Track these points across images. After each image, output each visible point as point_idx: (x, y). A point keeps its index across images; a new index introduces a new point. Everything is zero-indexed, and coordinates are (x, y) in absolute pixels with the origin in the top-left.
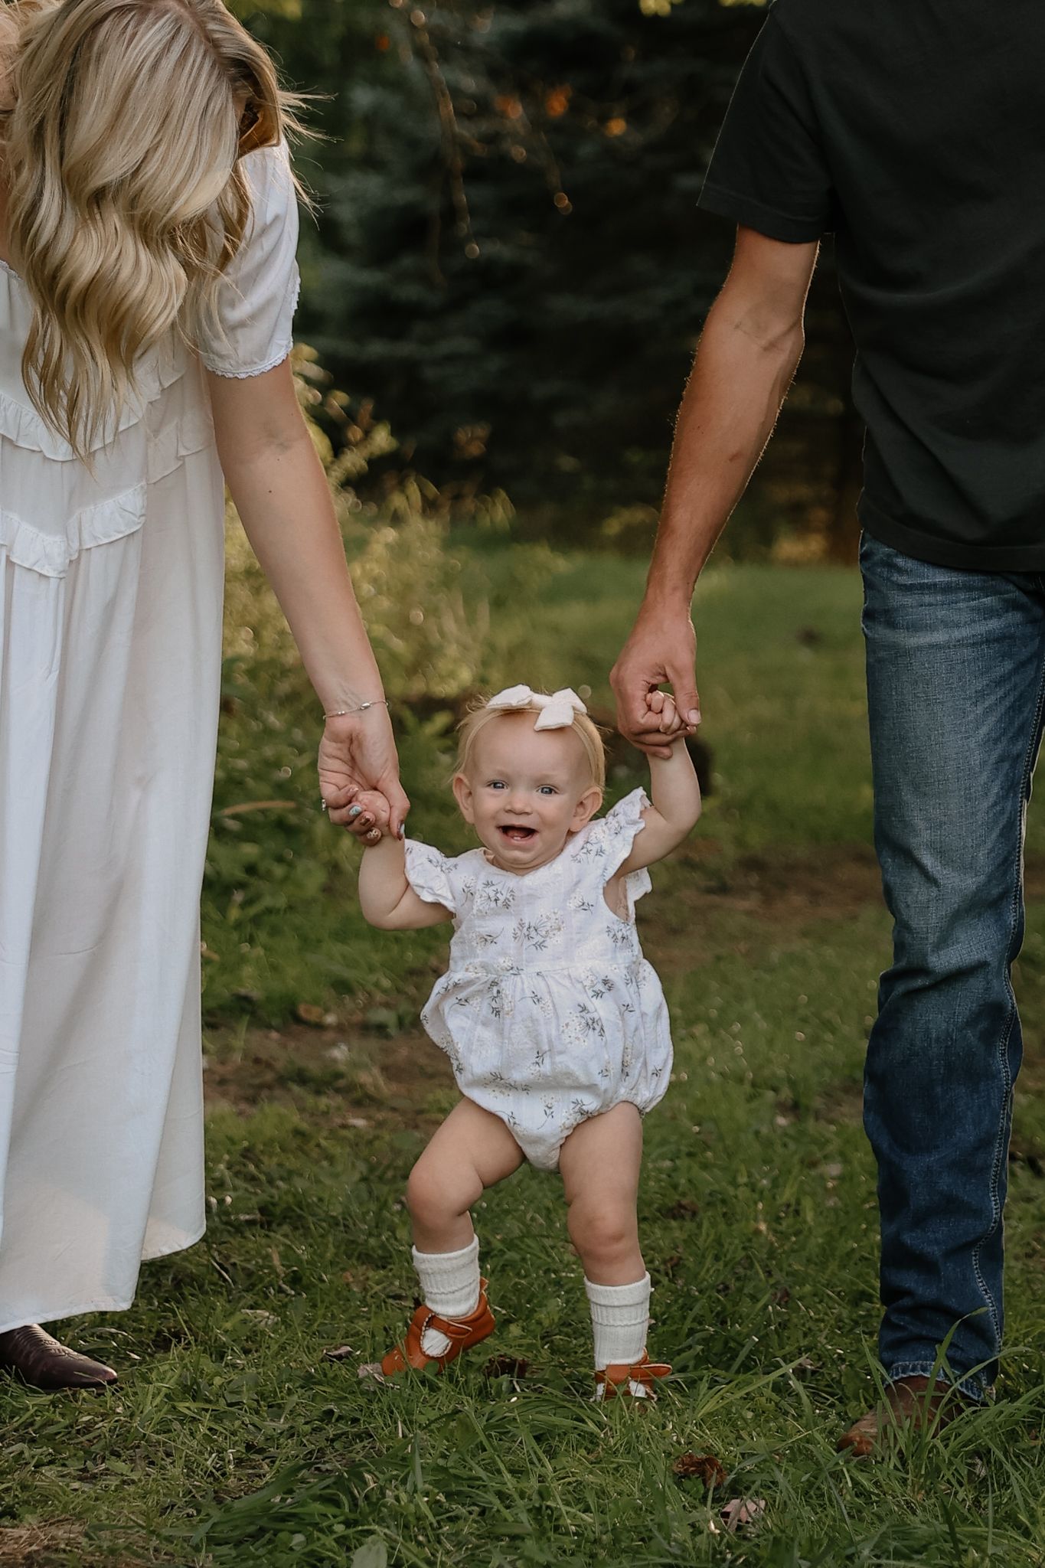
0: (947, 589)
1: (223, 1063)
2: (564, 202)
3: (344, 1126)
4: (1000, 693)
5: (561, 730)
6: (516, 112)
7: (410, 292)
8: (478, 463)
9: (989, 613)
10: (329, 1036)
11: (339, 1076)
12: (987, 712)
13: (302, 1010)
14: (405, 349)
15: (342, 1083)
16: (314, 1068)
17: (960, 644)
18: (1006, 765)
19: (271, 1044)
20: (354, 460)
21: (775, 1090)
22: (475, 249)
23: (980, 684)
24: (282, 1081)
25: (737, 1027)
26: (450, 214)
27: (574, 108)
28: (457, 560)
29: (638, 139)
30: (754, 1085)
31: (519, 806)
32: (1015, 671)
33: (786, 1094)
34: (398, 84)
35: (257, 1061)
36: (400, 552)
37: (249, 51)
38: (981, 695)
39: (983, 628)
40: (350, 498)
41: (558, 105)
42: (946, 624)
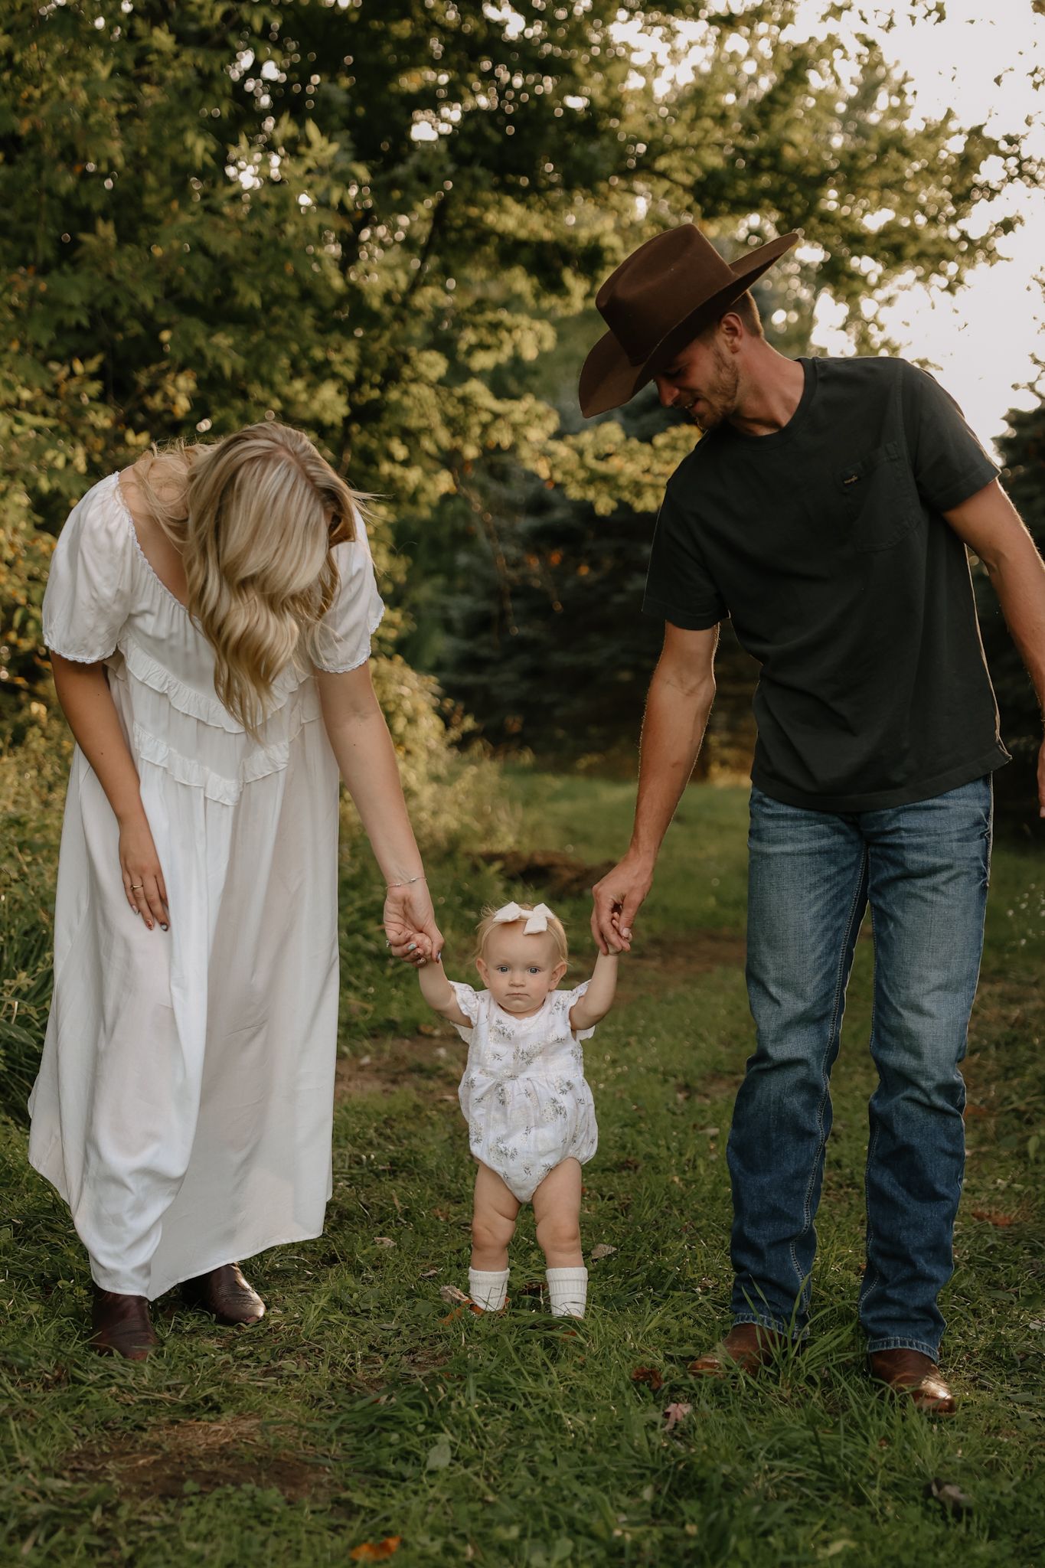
0: (794, 818)
1: (379, 1059)
2: (558, 607)
3: (442, 1101)
4: (827, 886)
5: (539, 934)
6: (535, 564)
7: (485, 652)
8: (519, 735)
9: (822, 835)
10: (436, 1042)
11: (439, 1068)
12: (817, 898)
13: (422, 1028)
14: (483, 679)
15: (441, 1072)
16: (427, 1063)
17: (801, 853)
18: (830, 934)
19: (404, 1047)
20: (454, 734)
21: (675, 1076)
22: (516, 631)
23: (813, 879)
24: (411, 1070)
25: (653, 1040)
26: (503, 614)
27: (564, 561)
28: (508, 782)
29: (595, 577)
30: (664, 1074)
31: (517, 982)
32: (838, 873)
33: (681, 1080)
34: (480, 553)
35: (397, 1059)
36: (478, 778)
37: (336, 484)
38: (814, 887)
39: (816, 844)
40: (455, 751)
41: (556, 558)
42: (792, 840)
